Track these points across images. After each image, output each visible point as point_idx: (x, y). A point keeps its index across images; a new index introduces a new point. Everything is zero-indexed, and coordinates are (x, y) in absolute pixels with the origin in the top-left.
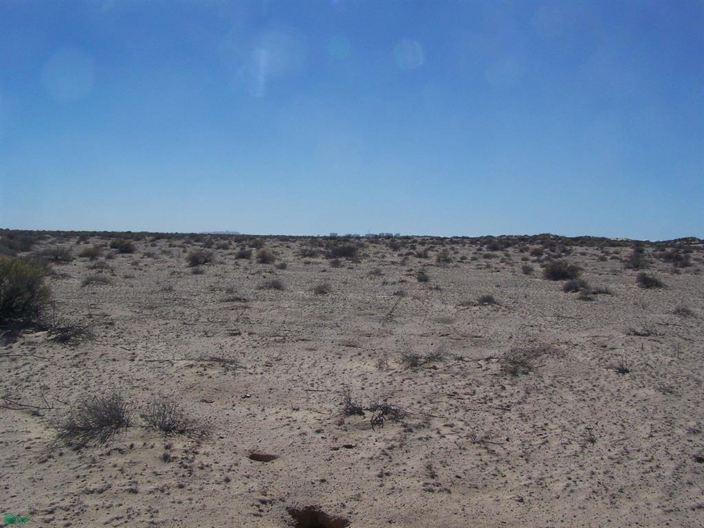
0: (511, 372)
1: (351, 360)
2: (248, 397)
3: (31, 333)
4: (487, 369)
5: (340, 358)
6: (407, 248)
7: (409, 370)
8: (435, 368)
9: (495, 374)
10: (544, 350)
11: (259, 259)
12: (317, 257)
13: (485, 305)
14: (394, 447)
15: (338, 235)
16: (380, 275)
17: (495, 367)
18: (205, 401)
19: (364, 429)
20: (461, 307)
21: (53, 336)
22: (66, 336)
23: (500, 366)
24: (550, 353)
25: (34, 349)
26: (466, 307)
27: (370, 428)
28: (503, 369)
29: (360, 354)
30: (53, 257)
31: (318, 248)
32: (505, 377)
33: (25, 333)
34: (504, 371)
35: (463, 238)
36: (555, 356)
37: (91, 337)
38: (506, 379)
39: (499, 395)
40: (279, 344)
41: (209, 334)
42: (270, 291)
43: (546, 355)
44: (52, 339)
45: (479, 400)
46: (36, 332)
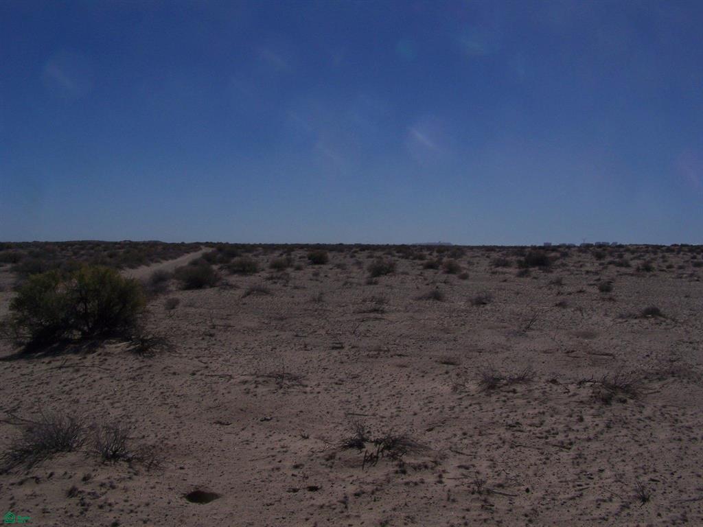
0: (603, 399)
1: (433, 379)
2: (268, 420)
3: (114, 343)
4: (574, 395)
5: (423, 376)
6: (614, 256)
7: (483, 394)
8: (514, 391)
9: (581, 402)
10: (673, 373)
11: (446, 270)
12: (510, 266)
13: (647, 318)
14: (364, 493)
15: (552, 245)
16: (561, 284)
17: (585, 393)
18: (220, 423)
19: (353, 467)
20: (620, 320)
21: (132, 347)
22: (144, 348)
23: (591, 391)
24: (679, 376)
25: (106, 360)
26: (624, 320)
27: (359, 466)
28: (593, 395)
29: (447, 373)
30: (241, 269)
31: (519, 258)
32: (593, 405)
33: (106, 343)
34: (596, 397)
35: (682, 245)
36: (685, 381)
37: (171, 349)
38: (592, 408)
39: (570, 429)
40: (369, 360)
41: (309, 348)
42: (428, 301)
43: (672, 379)
44: (129, 351)
45: (541, 433)
46: (120, 342)
